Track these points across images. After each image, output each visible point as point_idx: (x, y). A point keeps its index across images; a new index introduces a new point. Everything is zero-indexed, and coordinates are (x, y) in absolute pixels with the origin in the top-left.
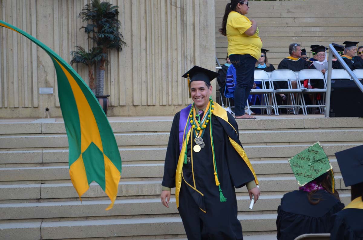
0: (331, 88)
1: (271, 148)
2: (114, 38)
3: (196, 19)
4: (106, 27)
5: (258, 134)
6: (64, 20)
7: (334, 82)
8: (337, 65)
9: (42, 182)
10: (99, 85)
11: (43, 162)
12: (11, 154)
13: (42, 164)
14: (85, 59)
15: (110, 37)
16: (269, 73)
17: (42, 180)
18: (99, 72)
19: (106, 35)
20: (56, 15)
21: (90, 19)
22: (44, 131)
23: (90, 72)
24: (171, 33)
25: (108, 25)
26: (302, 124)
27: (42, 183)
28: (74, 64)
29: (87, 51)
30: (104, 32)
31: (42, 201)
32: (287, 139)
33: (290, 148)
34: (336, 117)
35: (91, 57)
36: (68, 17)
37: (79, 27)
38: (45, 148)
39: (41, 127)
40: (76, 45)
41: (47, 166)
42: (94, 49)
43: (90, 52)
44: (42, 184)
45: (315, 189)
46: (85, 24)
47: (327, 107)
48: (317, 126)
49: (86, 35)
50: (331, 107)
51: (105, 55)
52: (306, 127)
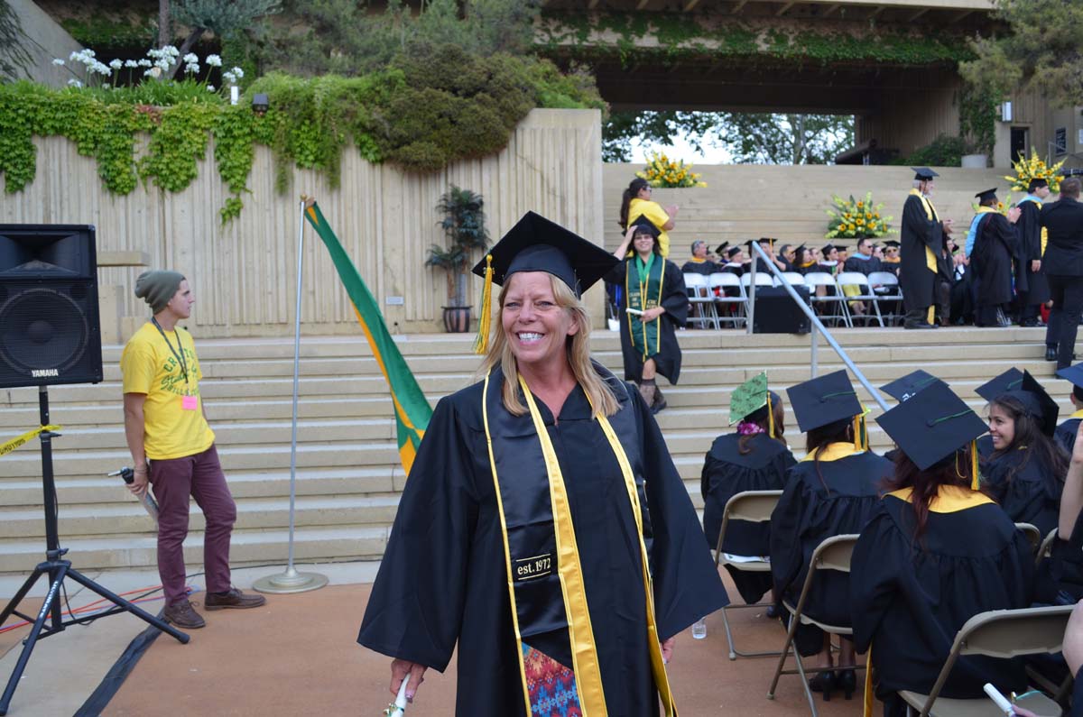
0: (756, 296)
2: (478, 235)
3: (579, 210)
4: (469, 222)
6: (417, 213)
7: (758, 289)
8: (762, 267)
10: (460, 293)
14: (444, 260)
15: (472, 233)
18: (460, 277)
19: (468, 230)
20: (407, 207)
21: (448, 212)
23: (448, 277)
25: (470, 218)
26: (719, 342)
28: (429, 267)
29: (445, 250)
30: (465, 227)
32: (701, 363)
33: (706, 373)
34: (762, 332)
35: (449, 259)
36: (421, 210)
37: (435, 222)
40: (430, 242)
42: (453, 248)
43: (448, 252)
45: (755, 431)
46: (442, 221)
47: (750, 321)
48: (738, 345)
49: (444, 232)
50: (755, 321)
51: (466, 255)
52: (724, 345)
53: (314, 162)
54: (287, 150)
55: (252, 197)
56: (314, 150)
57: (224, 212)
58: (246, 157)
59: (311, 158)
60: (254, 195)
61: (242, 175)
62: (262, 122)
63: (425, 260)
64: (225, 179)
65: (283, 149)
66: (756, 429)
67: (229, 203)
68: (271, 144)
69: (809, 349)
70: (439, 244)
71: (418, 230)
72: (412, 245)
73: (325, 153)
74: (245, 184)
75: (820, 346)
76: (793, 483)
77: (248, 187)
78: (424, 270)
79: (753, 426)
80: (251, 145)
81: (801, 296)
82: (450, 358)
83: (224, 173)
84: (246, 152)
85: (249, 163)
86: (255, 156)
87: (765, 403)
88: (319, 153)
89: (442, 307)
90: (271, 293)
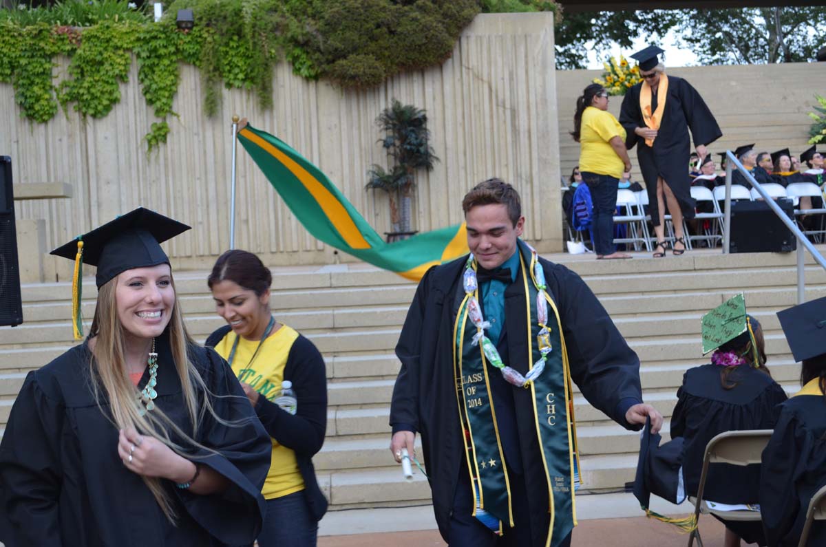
0: (732, 212)
1: (650, 299)
2: (423, 153)
3: (532, 123)
4: (412, 139)
5: (631, 279)
6: (355, 132)
7: (734, 203)
9: (336, 354)
10: (404, 218)
11: (336, 326)
12: (291, 317)
13: (334, 329)
14: (385, 182)
15: (418, 151)
16: (637, 194)
17: (334, 352)
18: (404, 200)
19: (413, 147)
20: (344, 126)
21: (390, 128)
22: (335, 283)
23: (391, 201)
24: (499, 144)
25: (413, 135)
26: (692, 264)
27: (335, 356)
28: (370, 190)
29: (387, 172)
30: (409, 144)
31: (336, 380)
32: (673, 286)
33: (677, 298)
34: (739, 251)
35: (391, 180)
36: (359, 128)
37: (375, 140)
38: (337, 307)
39: (331, 278)
40: (370, 163)
41: (340, 332)
42: (395, 168)
43: (391, 174)
44: (336, 358)
45: (734, 362)
46: (384, 137)
47: (726, 239)
48: (713, 266)
49: (385, 151)
50: (731, 240)
51: (410, 177)
52: (696, 267)
53: (244, 80)
54: (216, 69)
55: (179, 120)
56: (244, 69)
57: (149, 137)
58: (172, 77)
59: (241, 76)
60: (182, 118)
61: (168, 98)
62: (188, 39)
63: (365, 184)
64: (150, 102)
65: (211, 68)
66: (734, 359)
67: (155, 129)
68: (198, 63)
69: (795, 269)
70: (380, 165)
71: (357, 150)
72: (351, 166)
73: (256, 70)
74: (171, 107)
75: (807, 265)
76: (784, 419)
77: (174, 110)
78: (365, 195)
79: (731, 355)
80: (176, 65)
81: (783, 209)
82: (395, 288)
83: (148, 96)
84: (171, 73)
85: (174, 84)
86: (181, 77)
87: (745, 330)
88: (249, 71)
89: (385, 234)
90: (201, 223)
